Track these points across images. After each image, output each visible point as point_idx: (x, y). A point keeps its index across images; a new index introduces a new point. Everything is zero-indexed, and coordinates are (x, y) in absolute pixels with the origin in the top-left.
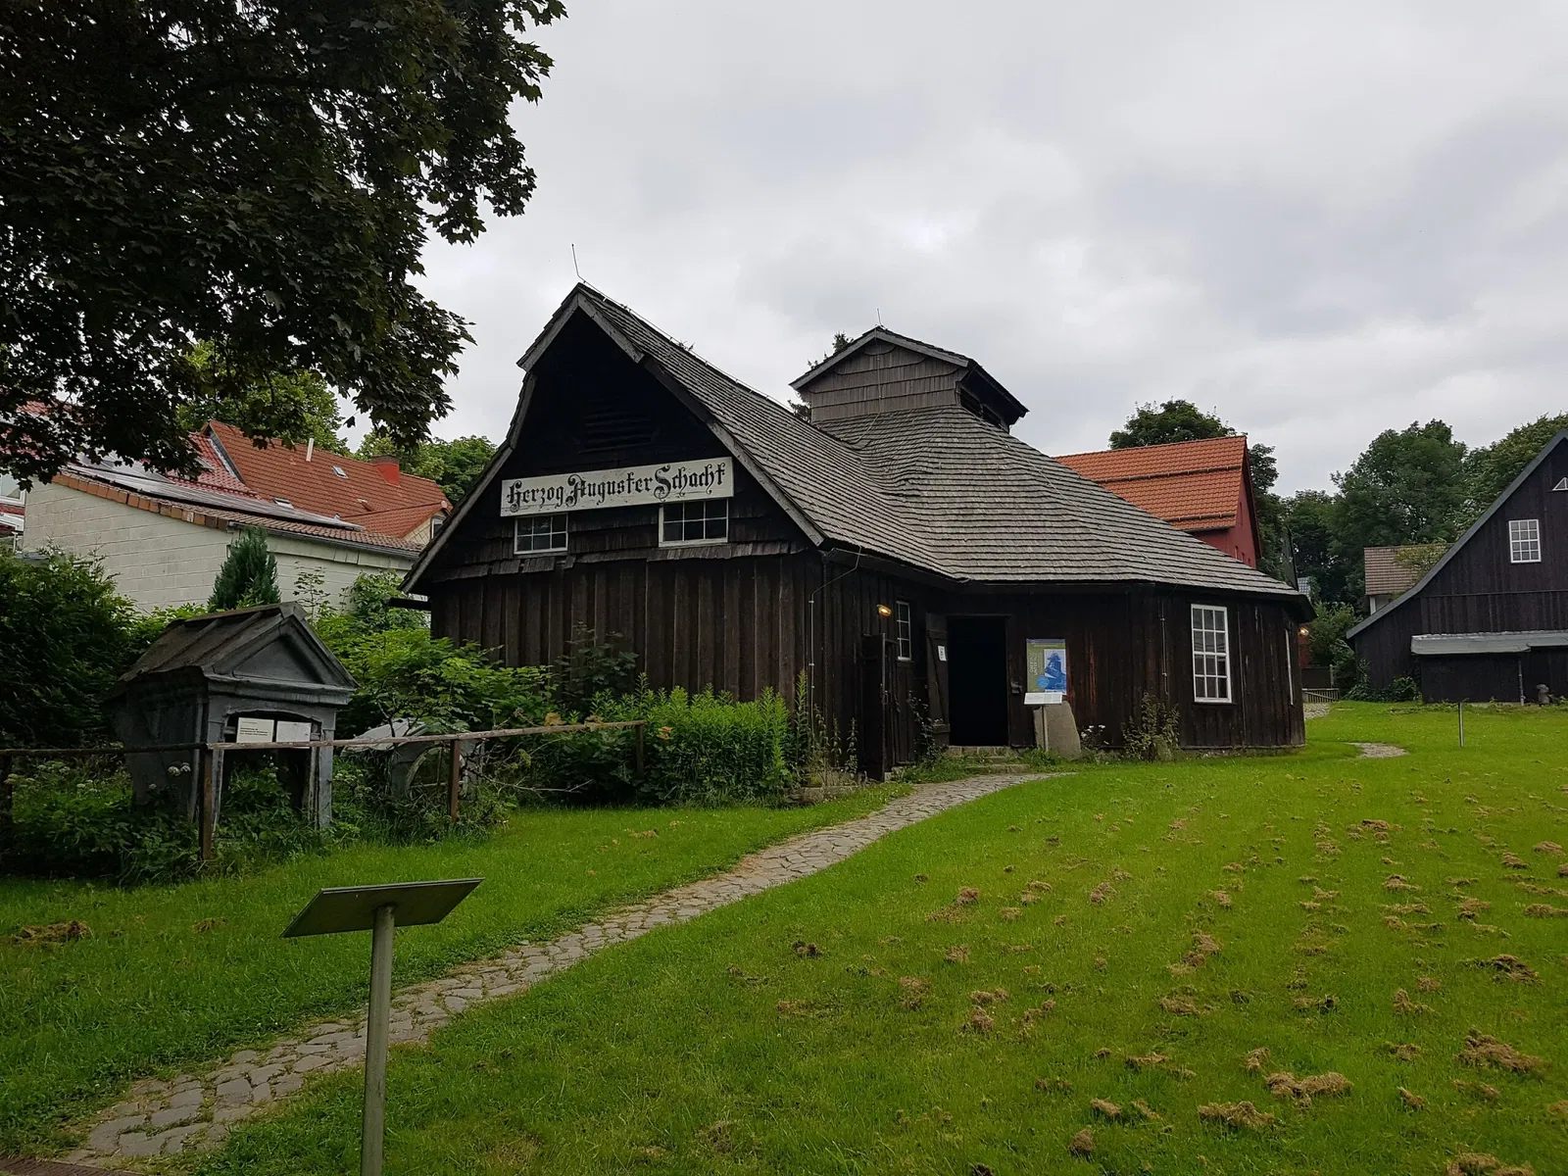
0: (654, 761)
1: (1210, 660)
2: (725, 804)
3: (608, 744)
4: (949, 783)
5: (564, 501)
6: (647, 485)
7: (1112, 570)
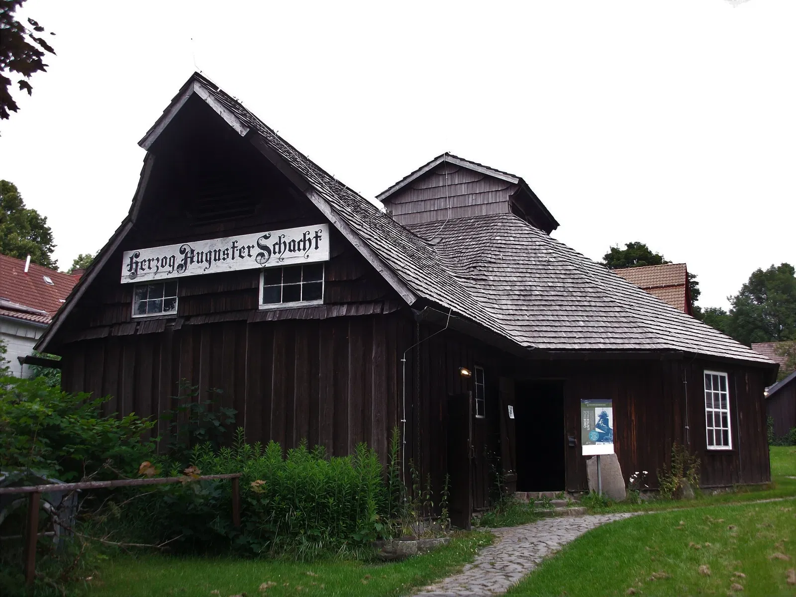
0: (249, 514)
1: (717, 414)
2: (320, 557)
3: (203, 497)
4: (521, 527)
5: (175, 268)
6: (249, 252)
7: (648, 341)
